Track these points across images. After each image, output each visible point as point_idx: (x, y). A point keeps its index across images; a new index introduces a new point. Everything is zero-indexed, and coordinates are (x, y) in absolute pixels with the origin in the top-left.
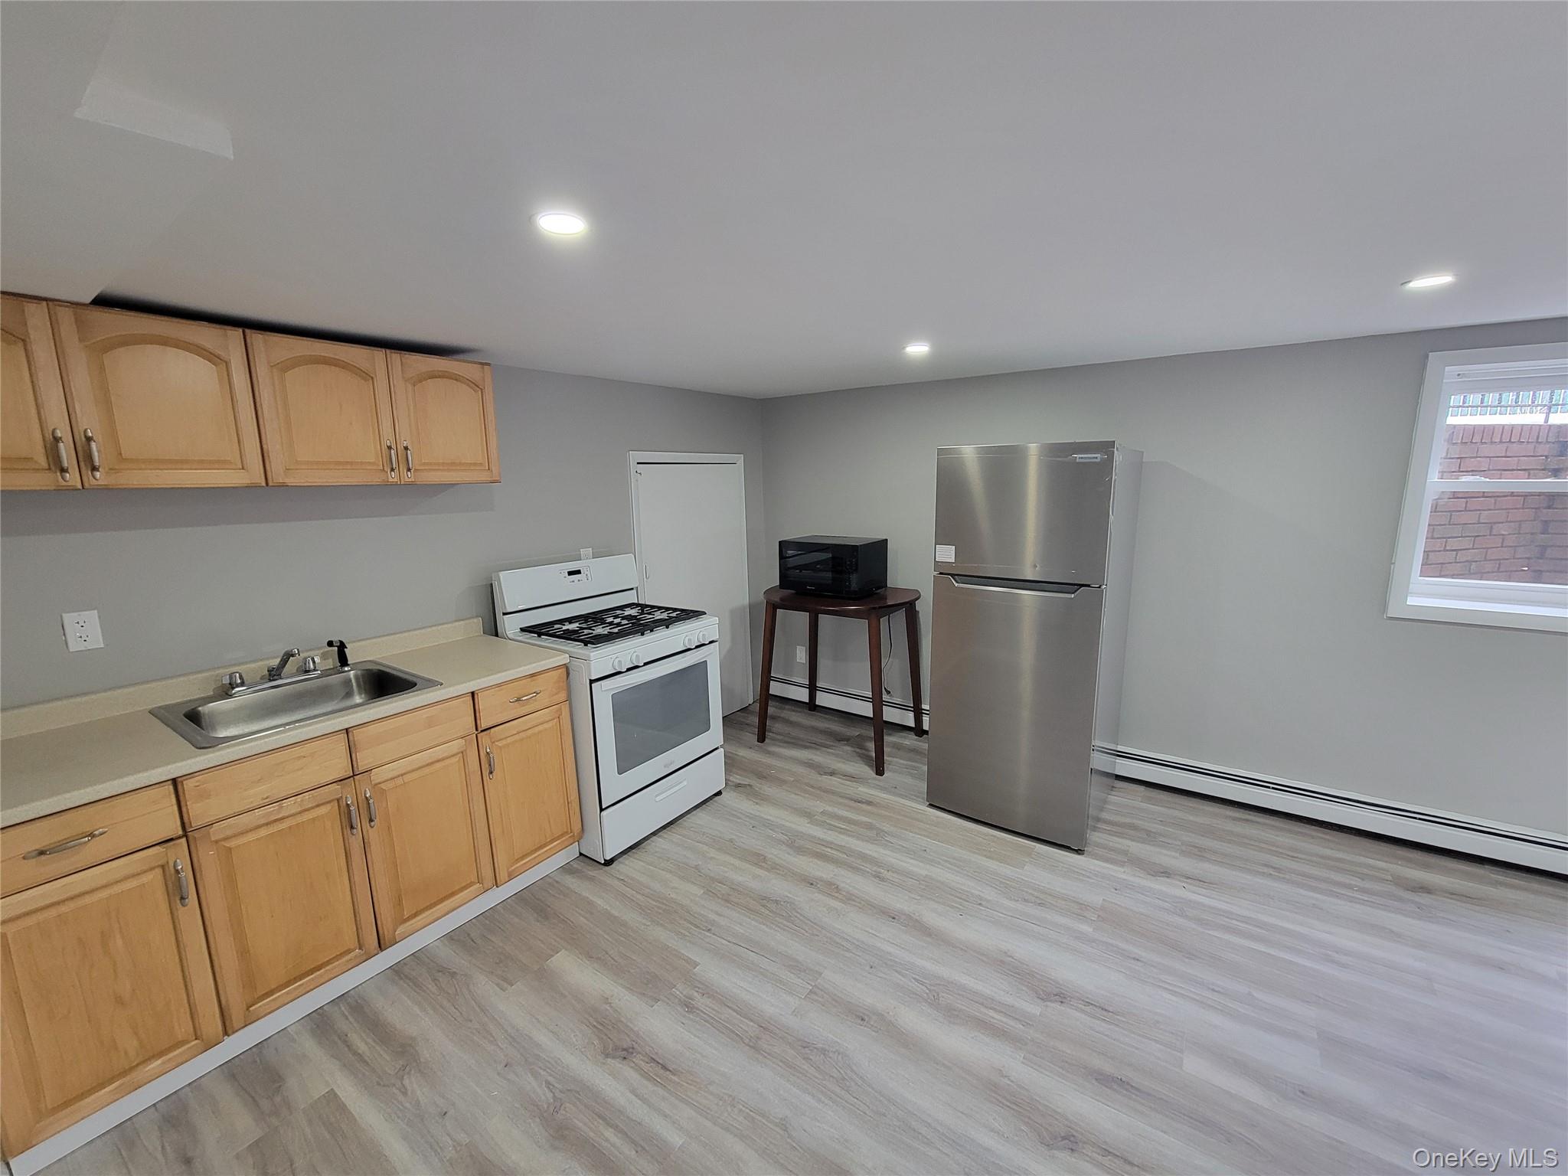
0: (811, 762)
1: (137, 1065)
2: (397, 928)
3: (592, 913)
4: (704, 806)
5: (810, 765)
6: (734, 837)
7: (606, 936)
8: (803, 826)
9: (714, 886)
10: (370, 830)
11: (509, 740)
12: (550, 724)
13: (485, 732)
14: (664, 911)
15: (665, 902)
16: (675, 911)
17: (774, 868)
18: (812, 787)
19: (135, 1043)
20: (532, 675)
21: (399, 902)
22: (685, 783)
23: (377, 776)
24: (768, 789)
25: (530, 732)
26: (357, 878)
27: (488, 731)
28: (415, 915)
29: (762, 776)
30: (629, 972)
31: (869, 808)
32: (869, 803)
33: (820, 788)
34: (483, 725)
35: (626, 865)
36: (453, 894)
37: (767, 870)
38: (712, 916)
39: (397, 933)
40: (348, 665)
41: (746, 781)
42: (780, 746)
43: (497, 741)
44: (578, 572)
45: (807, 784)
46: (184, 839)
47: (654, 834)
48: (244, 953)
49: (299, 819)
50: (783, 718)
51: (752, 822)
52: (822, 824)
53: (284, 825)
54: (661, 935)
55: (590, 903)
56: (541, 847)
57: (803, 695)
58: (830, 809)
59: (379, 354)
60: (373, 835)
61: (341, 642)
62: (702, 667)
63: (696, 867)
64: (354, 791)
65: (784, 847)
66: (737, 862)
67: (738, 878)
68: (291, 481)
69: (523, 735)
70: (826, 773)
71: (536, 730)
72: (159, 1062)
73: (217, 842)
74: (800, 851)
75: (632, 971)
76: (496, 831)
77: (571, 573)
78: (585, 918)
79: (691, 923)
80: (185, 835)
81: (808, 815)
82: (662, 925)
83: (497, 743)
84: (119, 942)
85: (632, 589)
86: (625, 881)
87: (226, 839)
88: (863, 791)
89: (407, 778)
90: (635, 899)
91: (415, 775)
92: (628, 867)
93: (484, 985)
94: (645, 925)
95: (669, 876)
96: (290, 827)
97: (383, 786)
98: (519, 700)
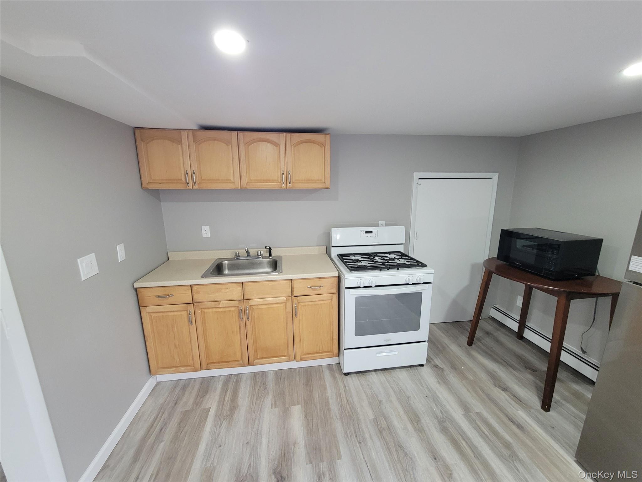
0: (494, 373)
1: (179, 366)
2: (255, 360)
3: (322, 395)
4: (409, 368)
5: (493, 376)
6: (412, 396)
7: (319, 411)
8: (458, 414)
9: (380, 418)
10: (248, 321)
11: (306, 304)
12: (327, 302)
13: (296, 297)
14: (349, 415)
15: (353, 411)
16: (353, 420)
17: (420, 430)
18: (483, 391)
19: (179, 359)
20: (320, 278)
21: (256, 351)
22: (397, 353)
23: (252, 302)
24: (453, 378)
25: (316, 303)
26: (242, 337)
27: (297, 297)
28: (262, 358)
29: (454, 367)
30: (313, 437)
31: (517, 431)
32: (520, 427)
33: (488, 395)
34: (295, 294)
35: (352, 379)
36: (277, 357)
37: (415, 429)
38: (367, 436)
39: (254, 362)
40: (271, 256)
41: (442, 365)
42: (479, 353)
43: (301, 302)
44: (371, 232)
45: (480, 387)
46: (193, 305)
47: (375, 371)
48: (207, 347)
49: (226, 309)
50: (494, 336)
51: (428, 393)
52: (471, 421)
53: (221, 310)
54: (338, 427)
55: (325, 389)
56: (317, 353)
57: (515, 327)
58: (486, 414)
59: (282, 135)
60: (248, 323)
61: (270, 247)
62: (419, 296)
63: (380, 402)
64: (243, 306)
65: (435, 421)
66: (402, 413)
67: (396, 423)
68: (248, 187)
69: (313, 303)
70: (499, 387)
71: (319, 303)
72: (184, 368)
73: (201, 309)
74: (444, 430)
75: (314, 437)
76: (297, 339)
77: (367, 232)
78: (319, 396)
79: (355, 432)
80: (193, 303)
81: (466, 409)
82: (343, 423)
83: (300, 303)
84: (176, 329)
85: (402, 244)
86: (345, 388)
87: (204, 308)
88: (521, 415)
89: (263, 307)
90: (342, 401)
91: (265, 306)
92: (352, 381)
93: (269, 400)
94: (336, 417)
95: (365, 397)
96: (222, 311)
97: (254, 307)
98: (311, 287)
